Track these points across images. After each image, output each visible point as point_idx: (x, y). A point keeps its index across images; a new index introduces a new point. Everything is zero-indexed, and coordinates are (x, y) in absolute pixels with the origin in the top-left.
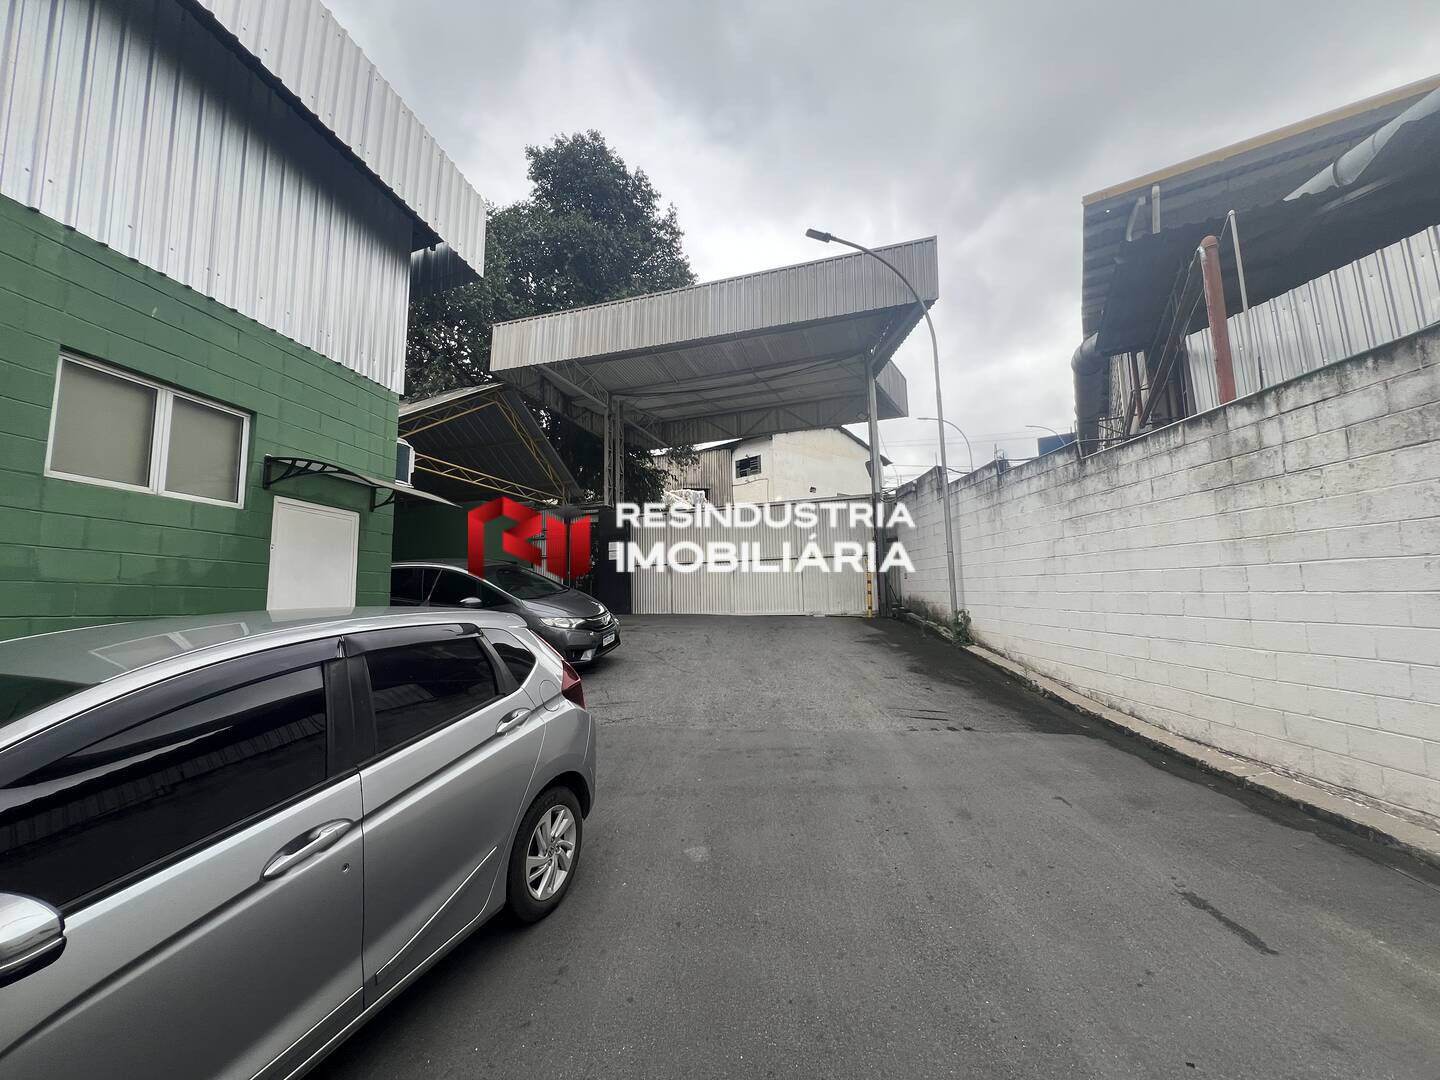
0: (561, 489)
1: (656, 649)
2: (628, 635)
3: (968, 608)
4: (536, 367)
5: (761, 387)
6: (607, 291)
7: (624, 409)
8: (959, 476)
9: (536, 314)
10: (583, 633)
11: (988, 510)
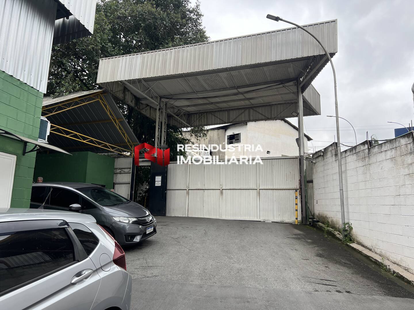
0: (132, 146)
1: (177, 236)
2: (162, 228)
3: (351, 222)
4: (121, 82)
5: (241, 97)
6: (161, 44)
7: (168, 106)
8: (347, 148)
9: (123, 54)
10: (136, 226)
11: (363, 168)
